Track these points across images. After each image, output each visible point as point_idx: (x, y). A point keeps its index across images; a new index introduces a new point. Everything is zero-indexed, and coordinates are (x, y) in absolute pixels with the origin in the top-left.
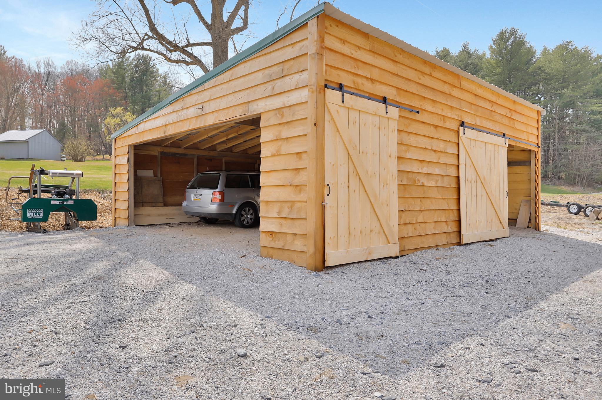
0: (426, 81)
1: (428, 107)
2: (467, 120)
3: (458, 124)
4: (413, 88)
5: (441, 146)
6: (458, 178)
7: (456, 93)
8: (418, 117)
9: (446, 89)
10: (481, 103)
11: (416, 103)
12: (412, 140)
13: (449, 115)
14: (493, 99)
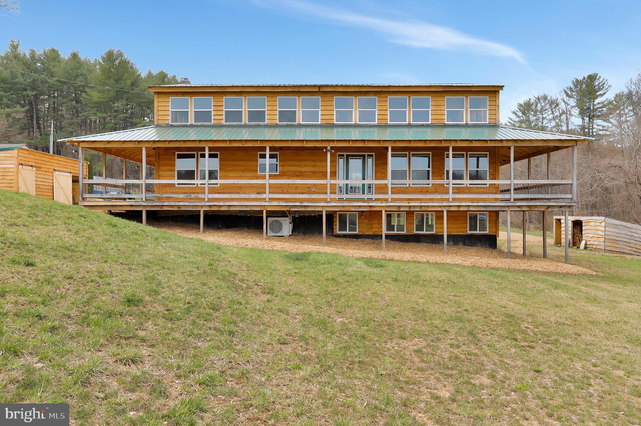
0: (43, 159)
1: (43, 166)
2: (56, 169)
3: (53, 170)
4: (39, 162)
5: (47, 177)
6: (53, 186)
7: (52, 161)
8: (41, 169)
9: (49, 160)
10: (62, 163)
11: (40, 165)
12: (39, 176)
13: (50, 168)
14: (66, 161)
